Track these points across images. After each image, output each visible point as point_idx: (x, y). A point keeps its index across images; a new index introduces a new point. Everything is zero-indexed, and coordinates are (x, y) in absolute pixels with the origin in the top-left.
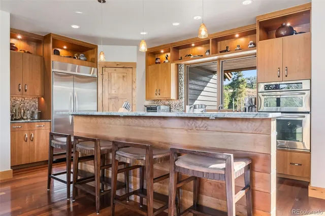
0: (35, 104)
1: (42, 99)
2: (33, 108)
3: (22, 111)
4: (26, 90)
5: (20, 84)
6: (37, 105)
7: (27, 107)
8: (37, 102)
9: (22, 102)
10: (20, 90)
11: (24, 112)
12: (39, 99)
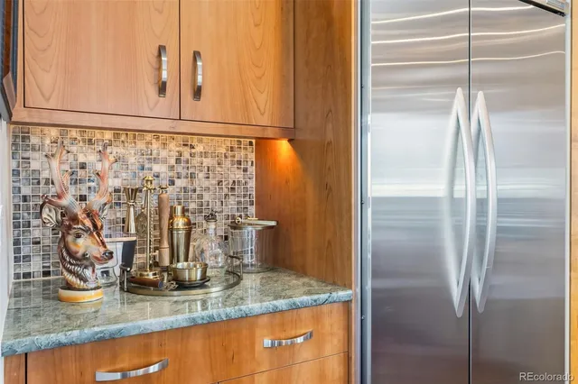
0: (239, 175)
1: (284, 147)
2: (232, 201)
3: (180, 222)
4: (197, 92)
5: (161, 50)
6: (252, 184)
7: (207, 197)
8: (252, 170)
9: (179, 169)
10: (162, 88)
11: (190, 226)
12: (262, 145)
